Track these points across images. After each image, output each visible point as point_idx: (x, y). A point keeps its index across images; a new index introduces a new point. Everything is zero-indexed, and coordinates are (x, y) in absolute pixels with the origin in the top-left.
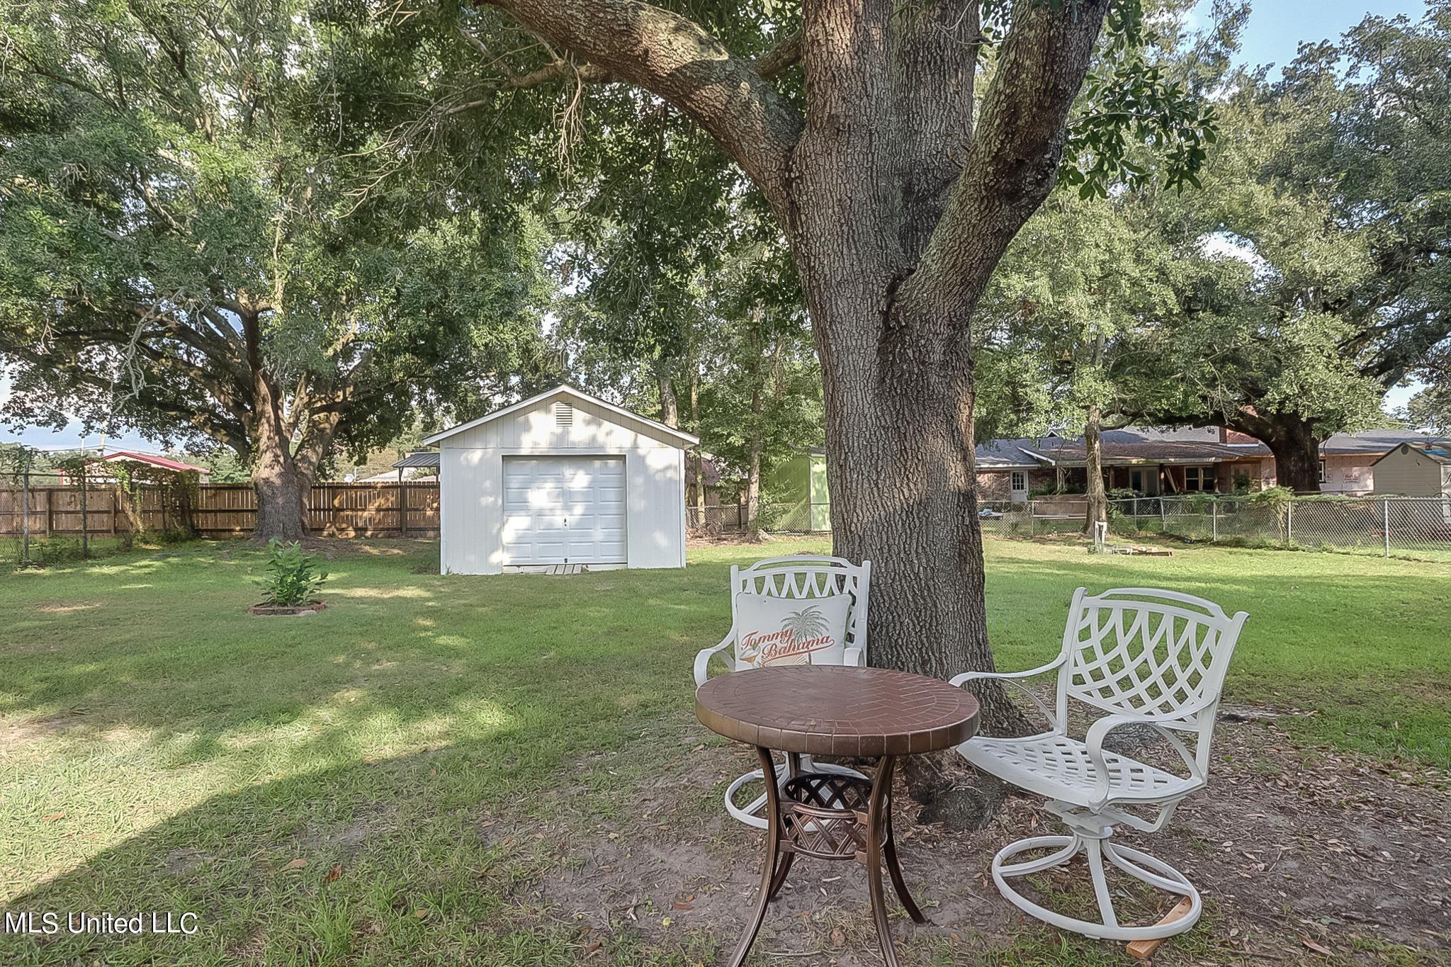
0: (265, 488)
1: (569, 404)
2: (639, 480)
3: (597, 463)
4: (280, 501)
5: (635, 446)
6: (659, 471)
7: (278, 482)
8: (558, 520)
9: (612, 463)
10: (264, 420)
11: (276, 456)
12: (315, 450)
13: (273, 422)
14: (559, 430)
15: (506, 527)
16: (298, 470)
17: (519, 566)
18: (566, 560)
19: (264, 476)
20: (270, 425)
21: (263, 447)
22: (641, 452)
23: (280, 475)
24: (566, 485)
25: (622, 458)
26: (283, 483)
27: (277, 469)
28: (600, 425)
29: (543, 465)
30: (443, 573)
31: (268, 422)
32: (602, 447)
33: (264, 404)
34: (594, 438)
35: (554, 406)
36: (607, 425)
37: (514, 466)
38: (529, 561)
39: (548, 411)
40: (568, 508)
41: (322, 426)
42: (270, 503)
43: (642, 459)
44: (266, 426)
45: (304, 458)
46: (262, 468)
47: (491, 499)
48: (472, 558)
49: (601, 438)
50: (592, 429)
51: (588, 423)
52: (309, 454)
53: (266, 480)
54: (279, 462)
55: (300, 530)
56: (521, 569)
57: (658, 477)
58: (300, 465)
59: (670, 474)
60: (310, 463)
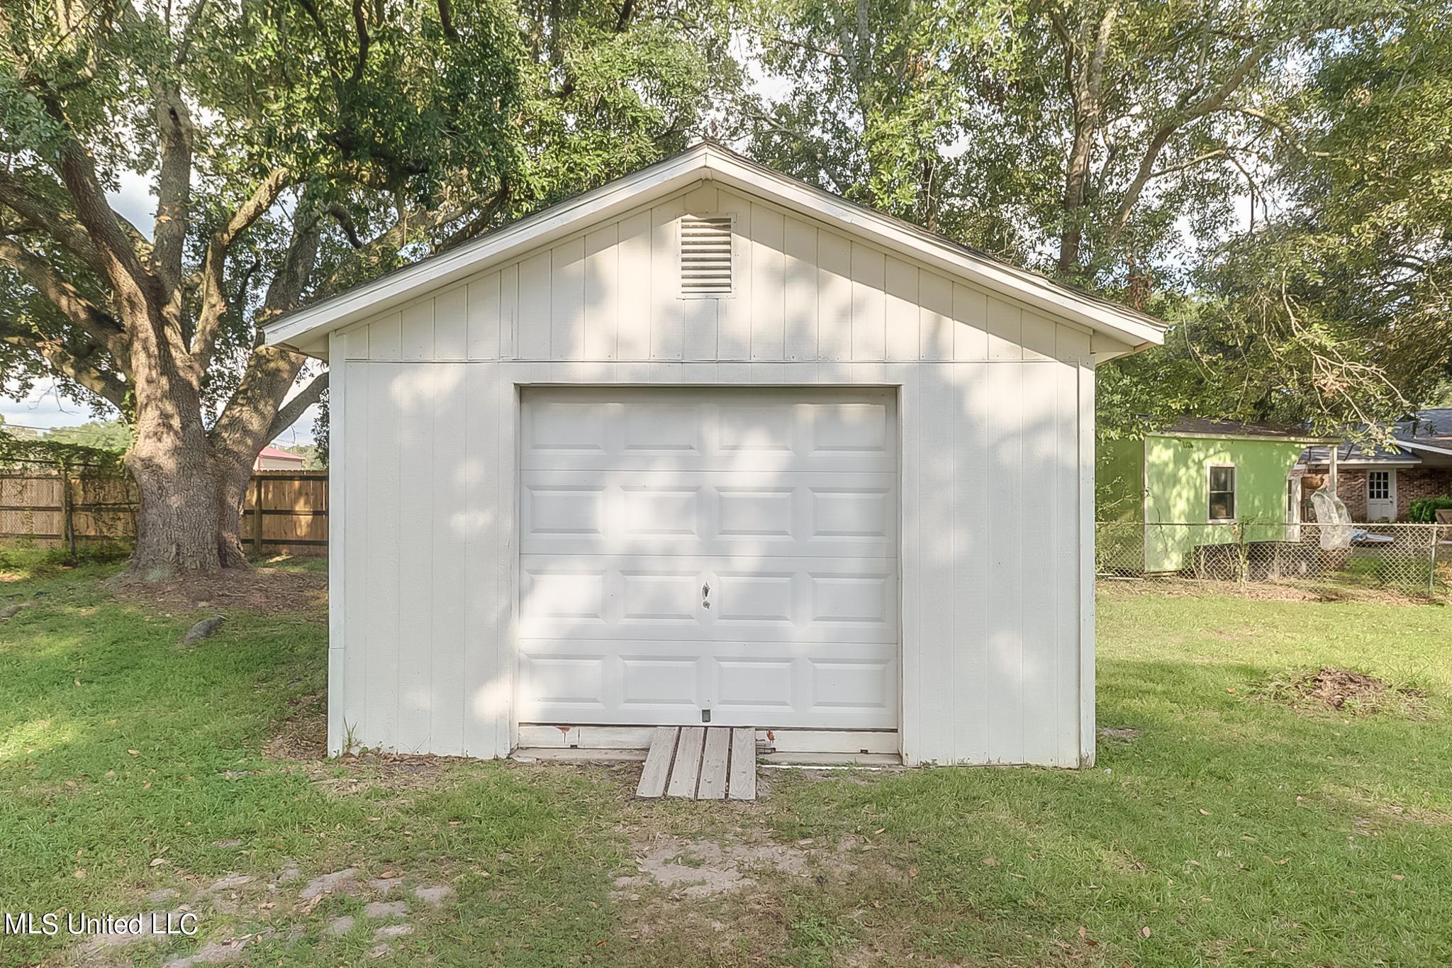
0: (145, 477)
1: (724, 223)
2: (947, 465)
3: (808, 412)
4: (175, 501)
5: (933, 356)
6: (1008, 436)
7: (169, 464)
8: (686, 590)
9: (853, 411)
10: (137, 346)
11: (165, 416)
12: (256, 409)
13: (154, 349)
14: (693, 303)
15: (528, 603)
16: (220, 445)
17: (564, 727)
18: (706, 714)
19: (144, 454)
20: (149, 356)
21: (141, 399)
22: (953, 373)
23: (176, 451)
24: (712, 479)
25: (887, 395)
26: (181, 468)
27: (169, 441)
28: (820, 284)
29: (642, 418)
30: (335, 746)
31: (146, 349)
32: (825, 360)
33: (133, 312)
34: (799, 330)
35: (675, 229)
36: (843, 288)
37: (556, 417)
38: (597, 712)
39: (655, 240)
40: (715, 550)
41: (272, 365)
42: (154, 505)
43: (955, 396)
44: (142, 357)
45: (235, 424)
46: (141, 437)
47: (482, 519)
48: (423, 699)
49: (824, 324)
50: (798, 297)
51: (783, 279)
52: (246, 416)
53: (148, 463)
54: (170, 427)
55: (212, 558)
56: (572, 736)
57: (1010, 454)
58: (225, 435)
59: (1048, 445)
60: (246, 432)
